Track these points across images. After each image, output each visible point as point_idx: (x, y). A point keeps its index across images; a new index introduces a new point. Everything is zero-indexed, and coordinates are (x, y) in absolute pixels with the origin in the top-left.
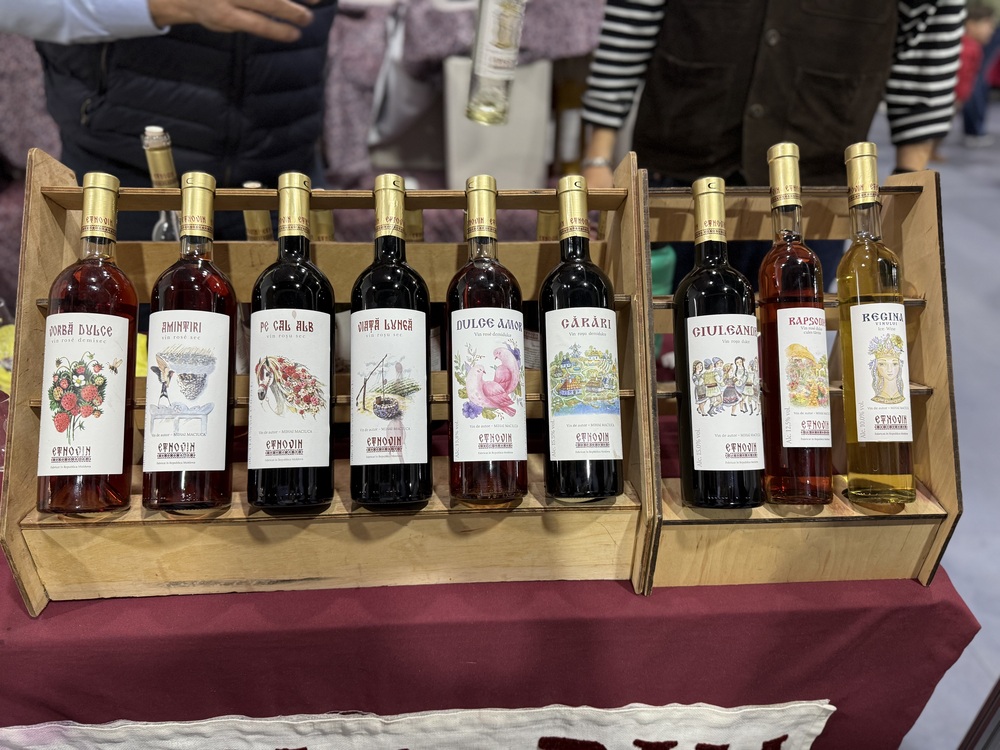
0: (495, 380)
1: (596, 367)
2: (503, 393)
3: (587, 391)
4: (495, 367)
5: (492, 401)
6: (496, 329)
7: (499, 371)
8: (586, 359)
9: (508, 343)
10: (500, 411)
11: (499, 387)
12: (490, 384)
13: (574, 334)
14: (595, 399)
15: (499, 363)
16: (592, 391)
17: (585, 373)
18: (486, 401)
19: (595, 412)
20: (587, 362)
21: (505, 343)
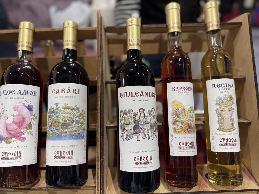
0: (13, 122)
1: (68, 115)
2: (17, 129)
3: (61, 128)
4: (14, 116)
5: (10, 133)
6: (16, 95)
7: (16, 118)
8: (62, 111)
9: (24, 102)
10: (14, 139)
11: (15, 126)
12: (10, 124)
13: (57, 97)
14: (66, 132)
15: (16, 113)
16: (64, 128)
17: (61, 118)
18: (7, 134)
19: (66, 139)
20: (62, 112)
21: (21, 102)
